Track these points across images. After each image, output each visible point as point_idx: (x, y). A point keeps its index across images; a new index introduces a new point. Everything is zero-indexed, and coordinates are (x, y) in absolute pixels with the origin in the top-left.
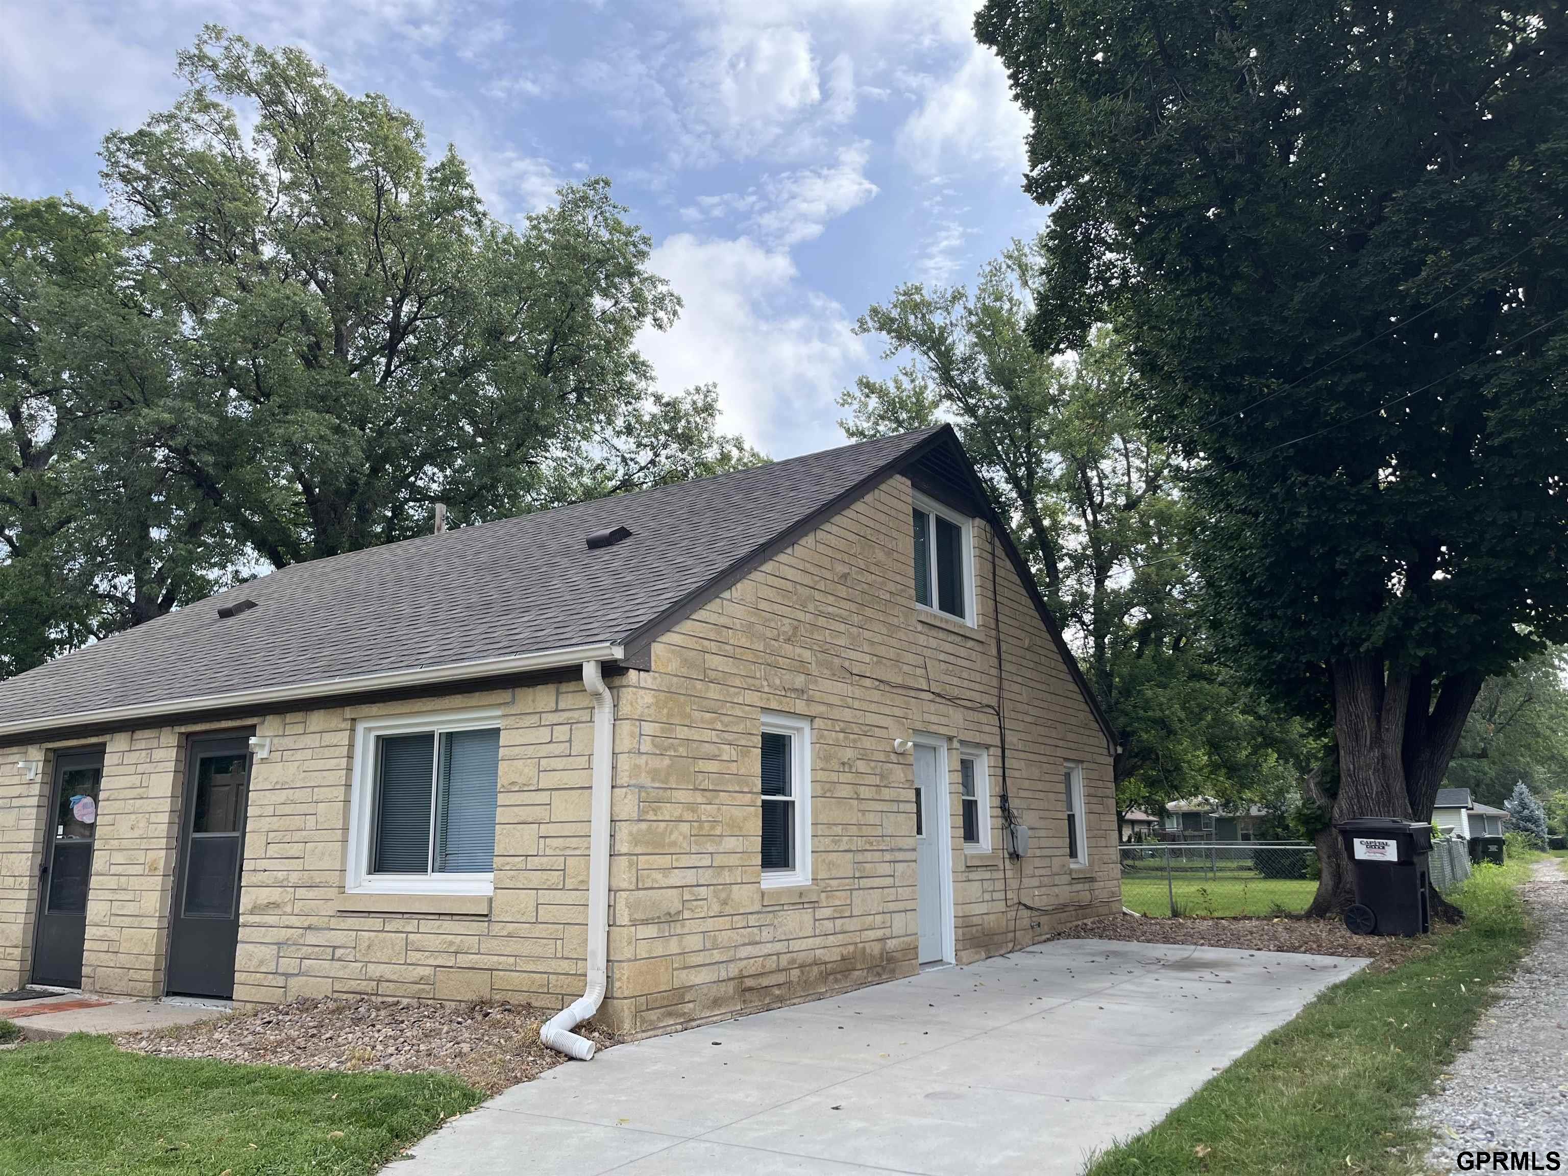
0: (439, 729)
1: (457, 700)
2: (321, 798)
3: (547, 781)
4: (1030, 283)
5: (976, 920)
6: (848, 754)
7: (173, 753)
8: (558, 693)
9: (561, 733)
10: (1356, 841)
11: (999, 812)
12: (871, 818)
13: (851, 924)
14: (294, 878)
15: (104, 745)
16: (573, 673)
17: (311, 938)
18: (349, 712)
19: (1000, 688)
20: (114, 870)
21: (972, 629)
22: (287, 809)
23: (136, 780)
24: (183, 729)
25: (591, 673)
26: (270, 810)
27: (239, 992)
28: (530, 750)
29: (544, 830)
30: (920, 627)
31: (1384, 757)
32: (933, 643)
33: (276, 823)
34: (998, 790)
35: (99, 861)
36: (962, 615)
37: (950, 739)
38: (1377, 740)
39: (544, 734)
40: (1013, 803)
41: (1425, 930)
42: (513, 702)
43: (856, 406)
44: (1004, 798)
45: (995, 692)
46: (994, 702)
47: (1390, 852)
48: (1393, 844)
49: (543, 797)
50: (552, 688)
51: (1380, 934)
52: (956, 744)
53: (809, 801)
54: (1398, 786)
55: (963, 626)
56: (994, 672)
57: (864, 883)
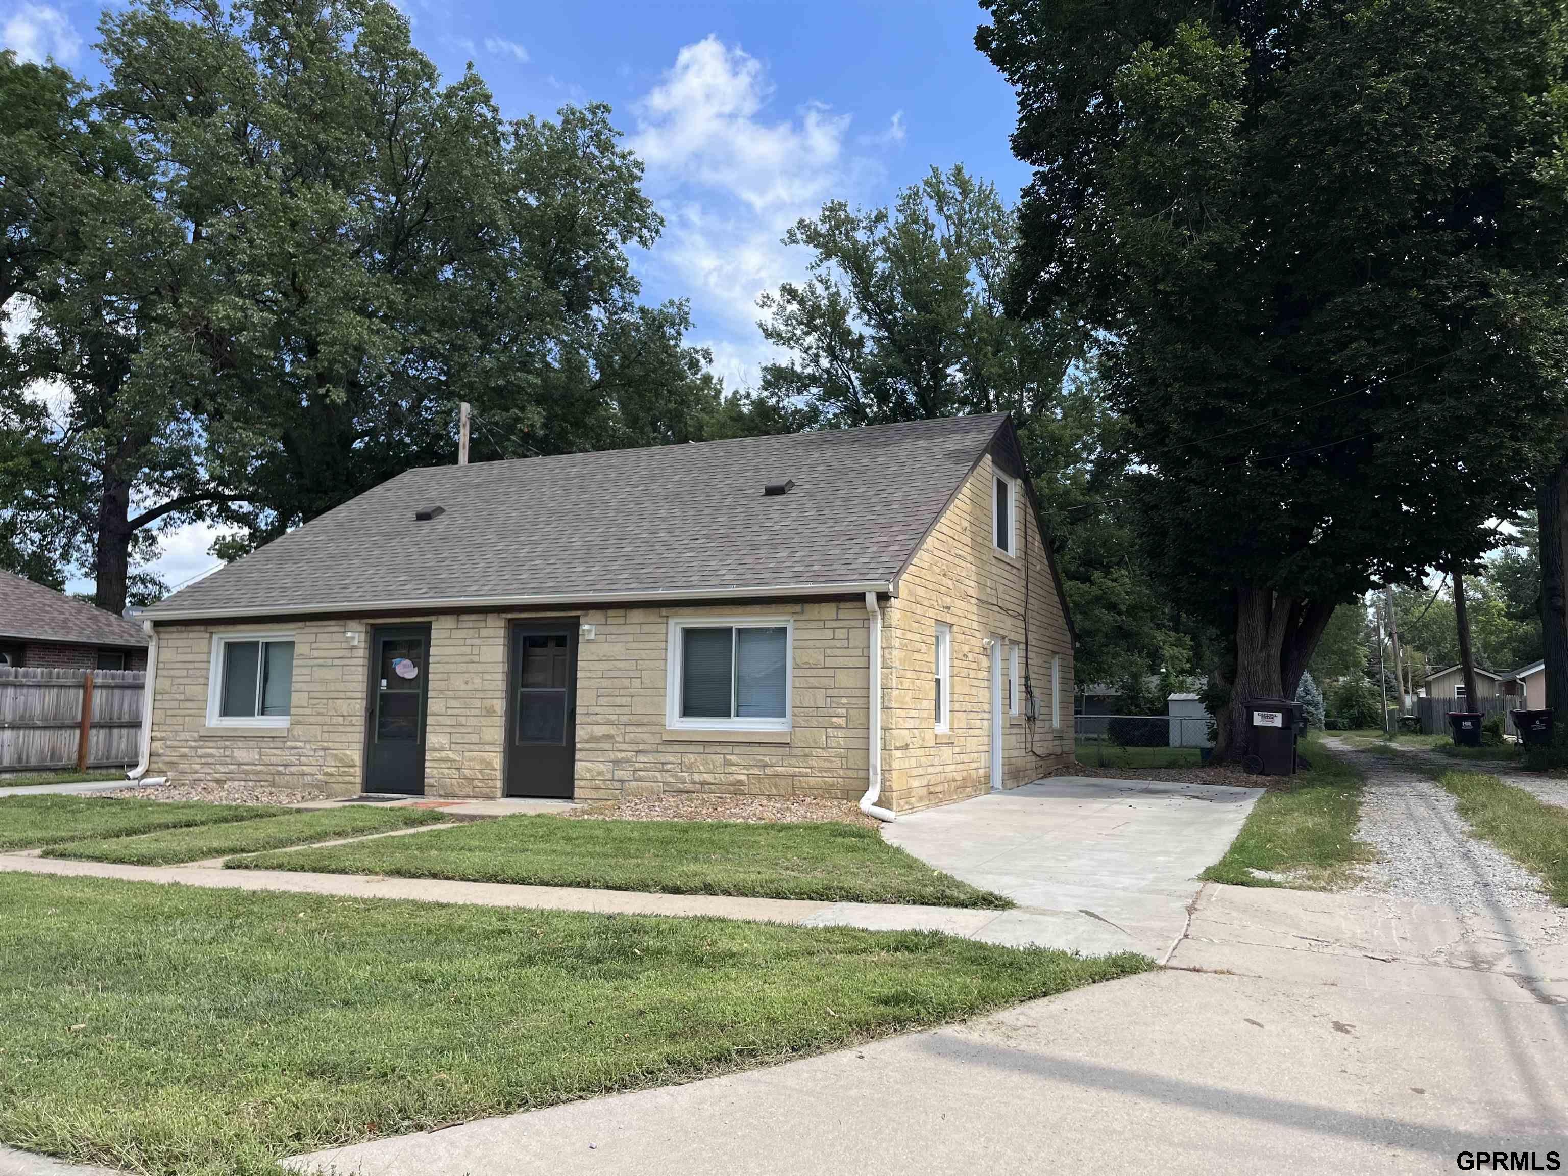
0: (736, 626)
1: (757, 608)
2: (644, 667)
3: (829, 662)
4: (945, 209)
5: (1013, 760)
6: (966, 648)
7: (502, 632)
8: (838, 609)
9: (841, 634)
10: (1255, 713)
11: (1024, 688)
12: (974, 691)
13: (965, 758)
14: (624, 719)
15: (430, 622)
16: (860, 597)
17: (642, 758)
18: (664, 611)
19: (1027, 603)
20: (450, 712)
21: (1011, 559)
22: (612, 674)
23: (467, 650)
24: (510, 616)
25: (871, 599)
26: (599, 674)
27: (577, 793)
28: (818, 644)
29: (830, 692)
30: (994, 561)
31: (1269, 656)
32: (999, 571)
33: (605, 683)
34: (1023, 674)
35: (434, 706)
36: (1006, 550)
37: (1004, 638)
38: (1265, 645)
39: (829, 634)
40: (1032, 683)
41: (1294, 772)
42: (802, 612)
43: (774, 308)
44: (1027, 678)
45: (1023, 604)
46: (1022, 611)
47: (1277, 721)
48: (1279, 715)
49: (830, 672)
50: (833, 605)
51: (1268, 775)
52: (1007, 642)
53: (948, 679)
54: (1276, 677)
55: (1007, 556)
56: (1024, 590)
57: (971, 732)
